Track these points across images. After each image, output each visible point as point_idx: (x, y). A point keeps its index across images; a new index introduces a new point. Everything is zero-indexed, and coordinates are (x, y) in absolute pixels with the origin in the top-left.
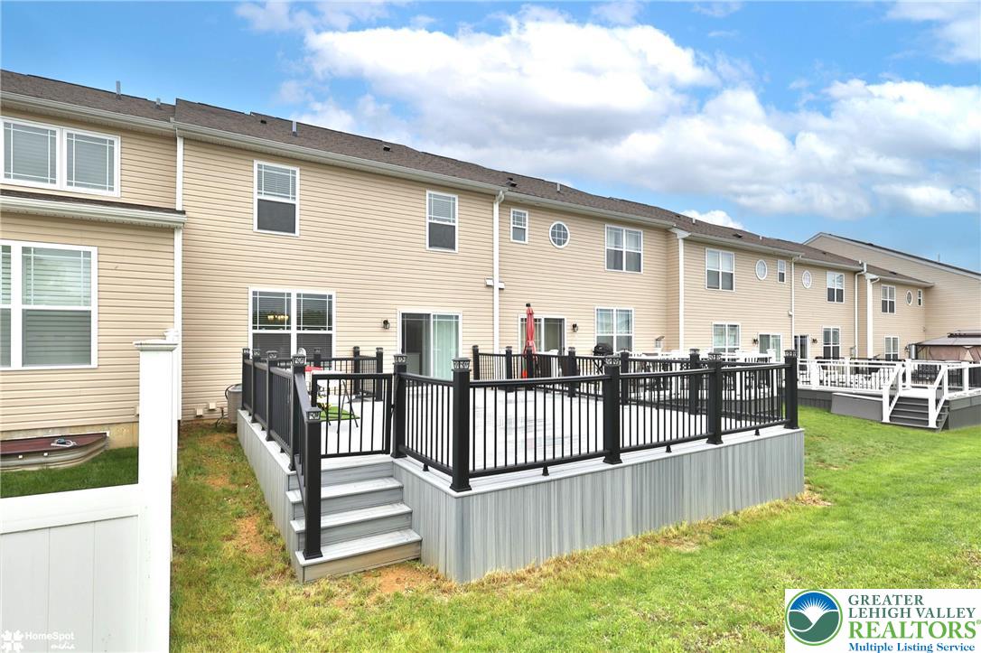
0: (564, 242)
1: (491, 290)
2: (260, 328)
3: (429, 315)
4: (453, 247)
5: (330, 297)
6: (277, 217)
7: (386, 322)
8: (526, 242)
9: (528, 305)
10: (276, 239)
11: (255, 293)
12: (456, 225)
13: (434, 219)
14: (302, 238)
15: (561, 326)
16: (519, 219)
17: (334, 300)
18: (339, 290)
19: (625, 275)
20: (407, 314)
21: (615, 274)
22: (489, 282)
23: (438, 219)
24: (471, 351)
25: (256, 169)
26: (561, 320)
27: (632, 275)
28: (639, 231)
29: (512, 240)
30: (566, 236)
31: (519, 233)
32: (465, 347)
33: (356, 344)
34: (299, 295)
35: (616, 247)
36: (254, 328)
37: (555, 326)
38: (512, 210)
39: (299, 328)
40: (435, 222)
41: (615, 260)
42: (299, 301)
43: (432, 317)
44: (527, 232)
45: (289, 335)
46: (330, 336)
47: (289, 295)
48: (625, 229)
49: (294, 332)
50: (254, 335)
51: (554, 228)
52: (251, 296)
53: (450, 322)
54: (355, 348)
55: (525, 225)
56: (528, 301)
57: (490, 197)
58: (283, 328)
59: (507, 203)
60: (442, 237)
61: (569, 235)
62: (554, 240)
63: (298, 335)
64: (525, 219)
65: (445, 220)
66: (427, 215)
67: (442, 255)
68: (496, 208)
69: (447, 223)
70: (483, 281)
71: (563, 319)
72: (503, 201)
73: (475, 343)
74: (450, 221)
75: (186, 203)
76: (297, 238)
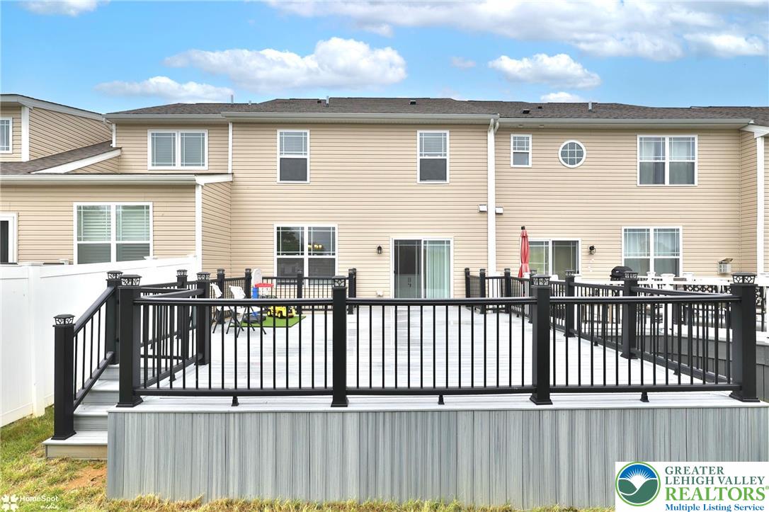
0: (579, 160)
1: (485, 215)
2: (283, 254)
3: (420, 241)
4: (445, 179)
5: (334, 229)
6: (294, 170)
7: (380, 248)
8: (530, 166)
9: (522, 228)
10: (294, 186)
11: (278, 228)
12: (448, 158)
13: (425, 155)
14: (312, 184)
16: (520, 143)
17: (336, 231)
18: (340, 223)
19: (668, 192)
20: (399, 241)
21: (653, 190)
22: (483, 208)
23: (429, 155)
24: (463, 273)
25: (278, 136)
26: (575, 243)
27: (682, 189)
28: (691, 136)
29: (512, 165)
30: (581, 154)
31: (521, 157)
32: (458, 270)
33: (354, 266)
34: (310, 228)
35: (656, 159)
36: (278, 254)
37: (566, 251)
38: (512, 136)
39: (310, 254)
40: (427, 157)
41: (653, 174)
42: (310, 233)
43: (423, 242)
44: (530, 155)
46: (334, 259)
47: (303, 228)
48: (667, 137)
49: (306, 257)
50: (278, 259)
51: (565, 147)
52: (275, 231)
53: (442, 247)
55: (527, 149)
56: (523, 224)
57: (483, 126)
58: (299, 254)
59: (502, 131)
60: (433, 170)
61: (585, 152)
62: (565, 161)
63: (309, 259)
64: (528, 145)
65: (436, 155)
66: (418, 153)
67: (433, 186)
68: (491, 136)
69: (439, 157)
70: (476, 207)
71: (578, 241)
72: (499, 128)
73: (467, 266)
74: (441, 155)
75: (234, 167)
76: (308, 185)
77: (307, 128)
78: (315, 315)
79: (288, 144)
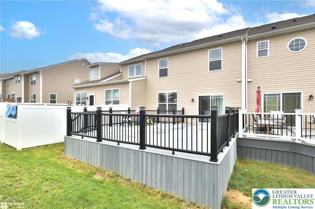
2: (160, 103)
3: (210, 96)
4: (220, 69)
5: (176, 93)
6: (163, 73)
7: (193, 100)
8: (268, 56)
10: (164, 78)
11: (159, 94)
12: (222, 59)
16: (263, 45)
17: (177, 94)
18: (178, 91)
20: (201, 96)
22: (239, 80)
23: (213, 59)
25: (159, 62)
26: (298, 94)
29: (257, 57)
30: (303, 44)
31: (263, 53)
33: (183, 107)
34: (168, 93)
38: (258, 43)
39: (168, 103)
40: (213, 60)
42: (168, 95)
43: (210, 97)
44: (268, 50)
45: (166, 104)
46: (176, 104)
47: (166, 93)
49: (167, 104)
52: (158, 95)
53: (219, 99)
54: (183, 108)
55: (267, 48)
57: (239, 42)
59: (250, 42)
60: (215, 66)
61: (306, 42)
62: (292, 49)
63: (168, 104)
64: (267, 45)
65: (217, 59)
66: (209, 59)
67: (215, 72)
68: (244, 45)
69: (218, 60)
70: (236, 80)
71: (301, 93)
72: (248, 41)
74: (219, 58)
75: (147, 74)
76: (168, 78)
77: (167, 57)
78: (170, 125)
79: (162, 64)
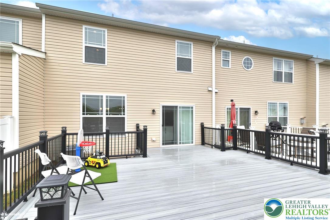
0: (251, 67)
1: (211, 93)
2: (87, 114)
3: (177, 106)
4: (190, 70)
5: (124, 97)
7: (154, 111)
8: (230, 67)
9: (232, 101)
10: (95, 68)
11: (83, 96)
12: (192, 58)
13: (180, 55)
14: (108, 66)
15: (248, 112)
16: (226, 55)
17: (126, 99)
18: (128, 94)
19: (283, 85)
20: (165, 106)
21: (278, 84)
22: (210, 89)
23: (182, 55)
24: (200, 126)
25: (84, 30)
26: (249, 109)
27: (288, 85)
28: (291, 61)
29: (222, 67)
30: (251, 64)
31: (226, 62)
32: (197, 123)
34: (107, 97)
35: (278, 69)
36: (83, 114)
37: (245, 112)
38: (222, 50)
39: (107, 114)
40: (180, 57)
41: (278, 76)
42: (107, 100)
43: (179, 107)
44: (230, 62)
45: (102, 118)
46: (124, 118)
47: (102, 96)
48: (283, 60)
49: (104, 116)
50: (83, 118)
51: (245, 60)
52: (81, 98)
53: (188, 110)
54: (137, 124)
55: (229, 59)
57: (210, 43)
58: (99, 114)
61: (253, 63)
62: (245, 66)
63: (107, 118)
64: (229, 55)
66: (176, 54)
67: (183, 75)
68: (214, 49)
69: (187, 57)
70: (207, 88)
71: (250, 108)
73: (202, 122)
74: (188, 56)
75: (47, 49)
76: (106, 67)
77: (104, 27)
